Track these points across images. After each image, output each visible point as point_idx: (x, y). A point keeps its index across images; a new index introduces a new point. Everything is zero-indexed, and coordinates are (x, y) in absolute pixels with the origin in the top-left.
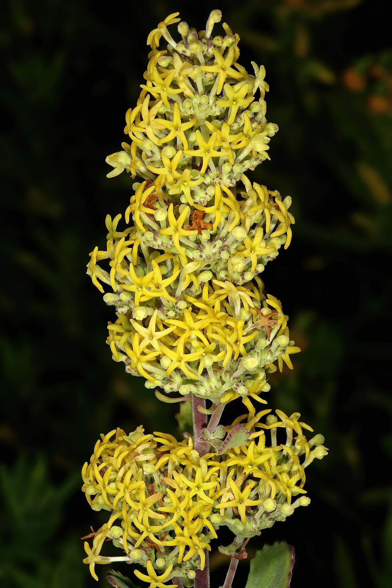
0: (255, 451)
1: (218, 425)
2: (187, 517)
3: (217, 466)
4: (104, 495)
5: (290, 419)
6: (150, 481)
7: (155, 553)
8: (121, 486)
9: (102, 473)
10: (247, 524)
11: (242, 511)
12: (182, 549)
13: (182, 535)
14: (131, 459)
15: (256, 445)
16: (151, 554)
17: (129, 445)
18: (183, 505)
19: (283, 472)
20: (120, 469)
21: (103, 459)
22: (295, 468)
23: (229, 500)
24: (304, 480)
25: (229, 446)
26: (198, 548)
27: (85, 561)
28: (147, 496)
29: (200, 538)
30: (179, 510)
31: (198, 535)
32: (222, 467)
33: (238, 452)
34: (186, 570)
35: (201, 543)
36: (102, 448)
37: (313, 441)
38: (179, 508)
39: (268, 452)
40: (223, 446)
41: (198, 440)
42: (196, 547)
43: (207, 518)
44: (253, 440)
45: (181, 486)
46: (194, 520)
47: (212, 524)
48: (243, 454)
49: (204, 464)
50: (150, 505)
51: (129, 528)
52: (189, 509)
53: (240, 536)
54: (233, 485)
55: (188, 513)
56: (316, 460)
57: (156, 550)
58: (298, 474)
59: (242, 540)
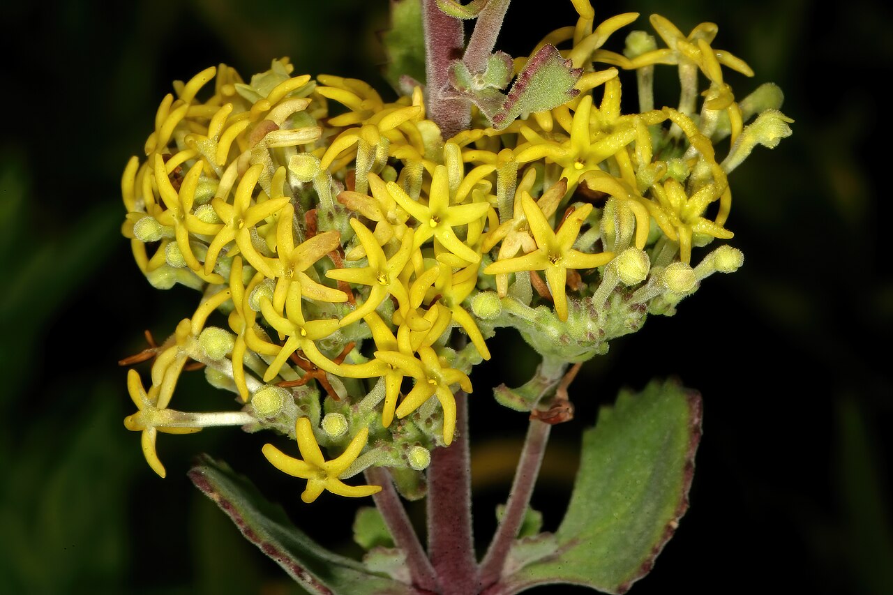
0: (594, 122)
1: (494, 52)
2: (406, 299)
3: (489, 163)
4: (183, 239)
5: (690, 42)
6: (306, 199)
7: (322, 400)
8: (229, 214)
9: (177, 179)
10: (571, 321)
11: (556, 284)
12: (392, 386)
13: (394, 348)
14: (257, 139)
15: (595, 108)
16: (309, 402)
17: (248, 105)
18: (395, 266)
19: (670, 179)
20: (225, 168)
21: (180, 143)
22: (704, 169)
23: (521, 253)
24: (727, 203)
25: (522, 107)
26: (435, 384)
27: (129, 422)
28: (297, 242)
29: (443, 358)
30: (385, 278)
31: (436, 348)
32: (504, 163)
33: (547, 124)
34: (406, 446)
35: (446, 372)
36: (177, 116)
37: (750, 103)
38: (385, 272)
39: (629, 126)
40: (506, 105)
41: (439, 95)
42: (432, 381)
43: (462, 305)
44: (587, 93)
45: (390, 214)
46: (425, 306)
47: (476, 319)
48: (560, 133)
49: (454, 157)
50: (307, 264)
51: (251, 331)
52: (412, 279)
53: (554, 358)
54: (533, 213)
55: (410, 288)
56: (759, 150)
57: (324, 390)
58: (710, 186)
59: (558, 373)
